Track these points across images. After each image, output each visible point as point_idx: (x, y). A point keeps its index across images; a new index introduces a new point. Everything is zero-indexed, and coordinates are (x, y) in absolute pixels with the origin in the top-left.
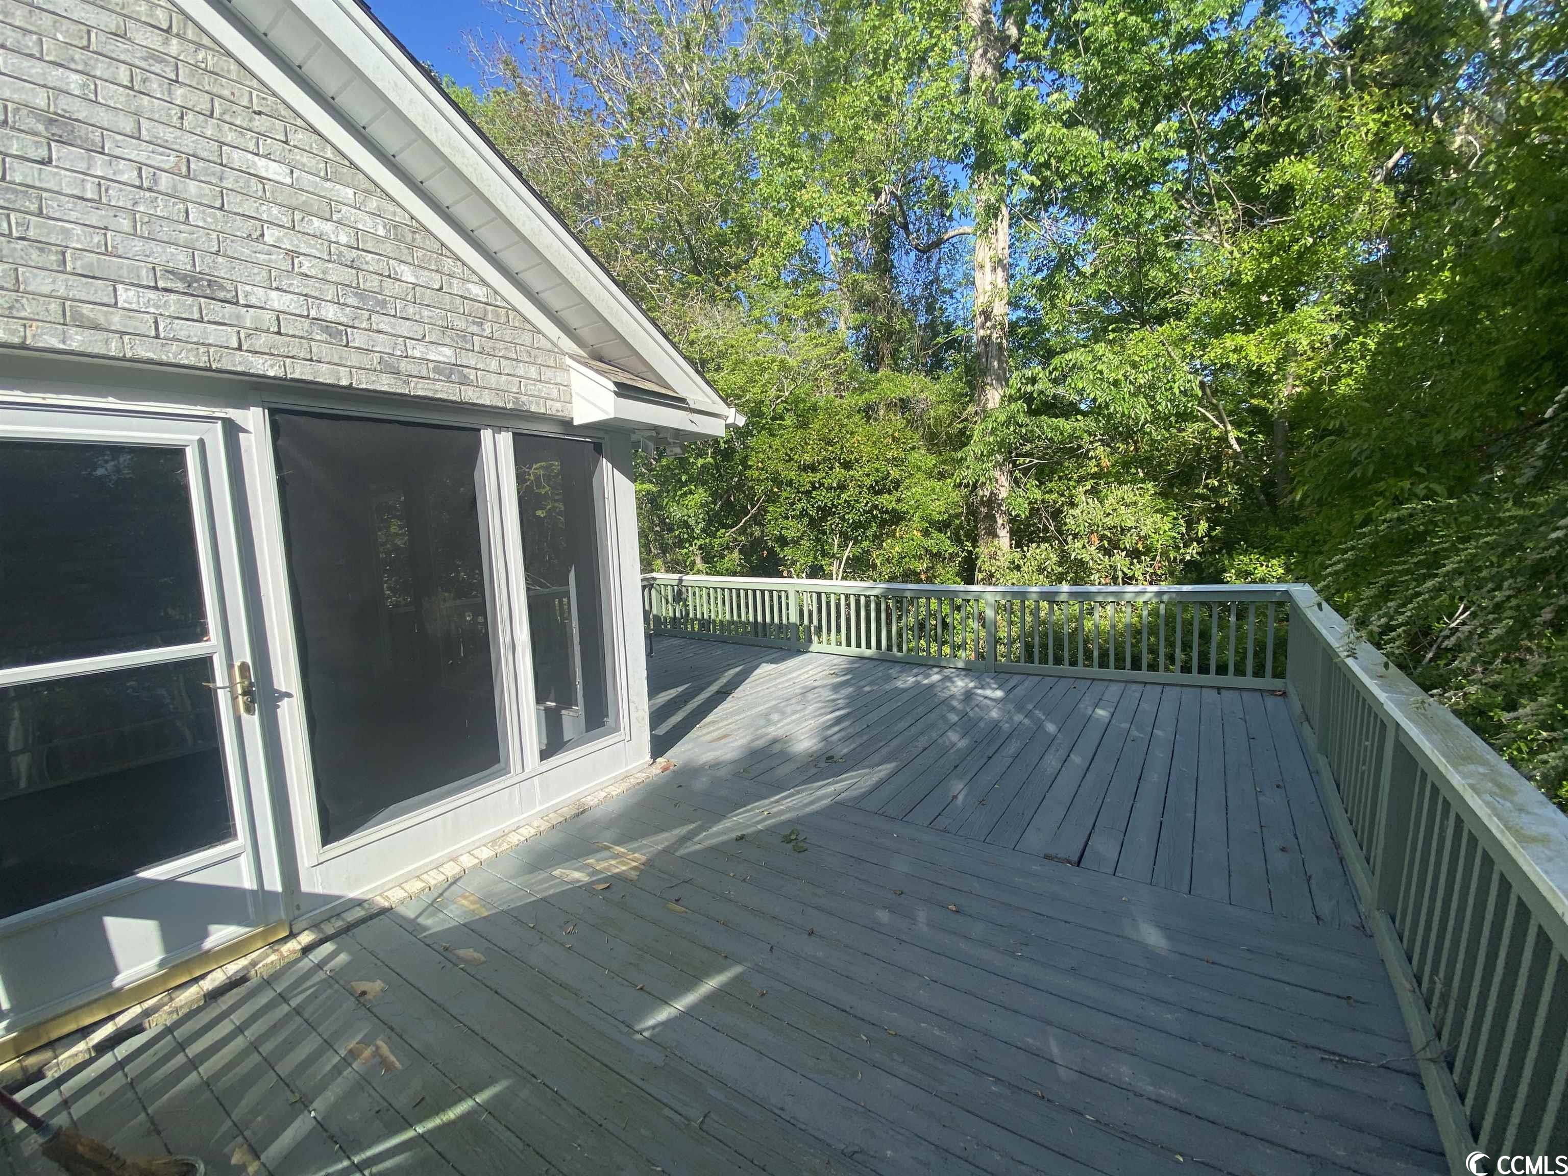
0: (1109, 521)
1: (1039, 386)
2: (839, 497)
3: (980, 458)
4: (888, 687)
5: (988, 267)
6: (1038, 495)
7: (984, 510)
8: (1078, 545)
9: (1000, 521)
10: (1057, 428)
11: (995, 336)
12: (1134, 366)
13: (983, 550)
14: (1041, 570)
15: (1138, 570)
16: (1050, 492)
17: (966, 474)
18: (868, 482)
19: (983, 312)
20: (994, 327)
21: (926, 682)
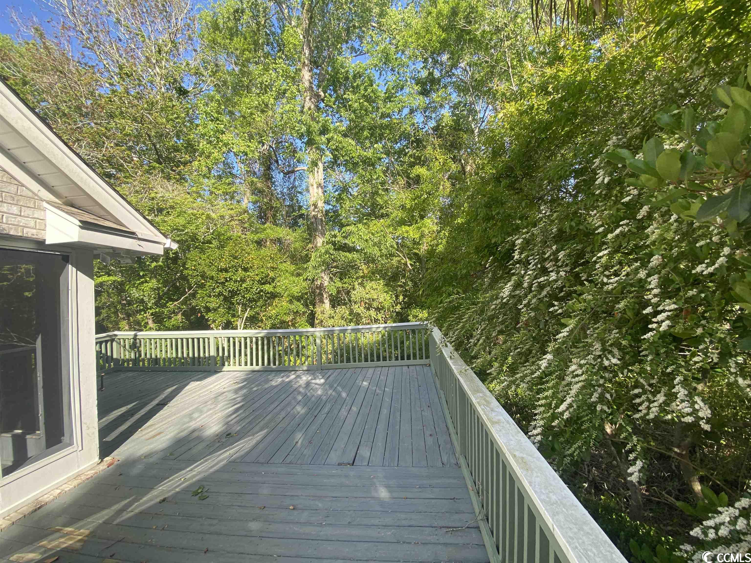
0: (368, 296)
1: (338, 239)
2: (241, 286)
3: (315, 268)
4: (266, 386)
5: (315, 186)
6: (339, 284)
7: (318, 291)
8: (357, 306)
9: (325, 296)
10: (345, 257)
11: (319, 215)
12: (373, 234)
13: (318, 309)
14: (342, 318)
15: (379, 317)
16: (345, 283)
17: (309, 274)
18: (257, 278)
19: (314, 205)
20: (319, 211)
21: (287, 380)
